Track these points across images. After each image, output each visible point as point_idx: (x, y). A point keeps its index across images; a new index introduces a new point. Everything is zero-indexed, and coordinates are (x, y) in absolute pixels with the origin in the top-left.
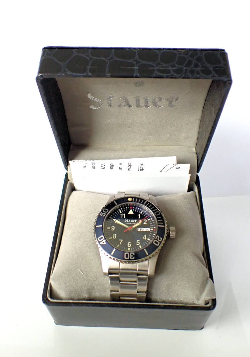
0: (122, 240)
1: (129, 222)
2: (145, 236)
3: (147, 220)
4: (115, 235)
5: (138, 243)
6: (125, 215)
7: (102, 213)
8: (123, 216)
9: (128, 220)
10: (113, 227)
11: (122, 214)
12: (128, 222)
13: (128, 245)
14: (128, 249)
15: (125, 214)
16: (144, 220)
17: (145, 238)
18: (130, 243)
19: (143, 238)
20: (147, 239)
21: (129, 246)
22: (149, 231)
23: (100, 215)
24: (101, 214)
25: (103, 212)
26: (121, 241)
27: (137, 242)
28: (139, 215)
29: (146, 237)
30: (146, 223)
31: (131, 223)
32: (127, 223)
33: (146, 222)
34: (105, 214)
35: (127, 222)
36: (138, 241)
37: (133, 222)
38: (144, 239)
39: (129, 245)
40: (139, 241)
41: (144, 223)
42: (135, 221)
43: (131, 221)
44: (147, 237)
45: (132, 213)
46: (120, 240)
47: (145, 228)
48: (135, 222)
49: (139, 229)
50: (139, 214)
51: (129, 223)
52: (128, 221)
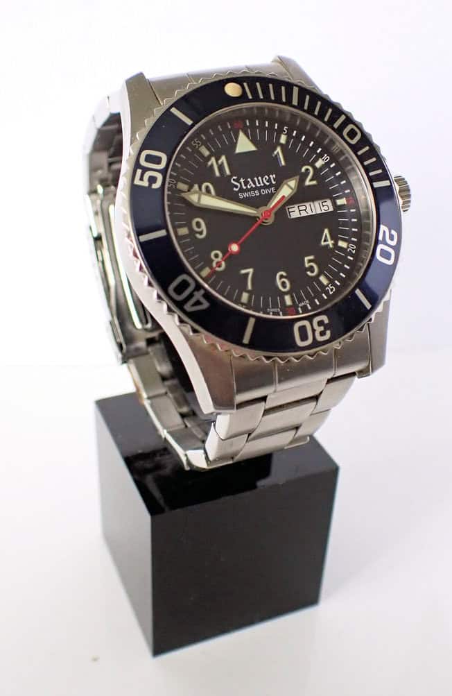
0: (251, 271)
1: (252, 189)
2: (326, 231)
3: (312, 165)
4: (216, 256)
5: (311, 269)
6: (227, 158)
7: (139, 172)
8: (221, 168)
9: (242, 180)
10: (198, 225)
11: (213, 159)
12: (247, 190)
13: (279, 283)
14: (283, 301)
15: (223, 158)
16: (303, 170)
17: (330, 243)
18: (284, 274)
19: (323, 243)
20: (335, 244)
21: (283, 290)
22: (331, 209)
23: (137, 182)
24: (141, 179)
25: (145, 170)
26: (247, 274)
27: (307, 265)
28: (279, 149)
29: (332, 239)
30: (311, 180)
31: (259, 189)
32: (246, 195)
33: (310, 177)
34: (160, 177)
35: (241, 190)
36: (310, 261)
37: (265, 187)
38: (328, 245)
39: (284, 284)
40: (312, 257)
41: (308, 183)
42: (269, 181)
43: (254, 183)
44: (335, 238)
45: (251, 147)
46: (243, 272)
47: (313, 201)
48: (271, 185)
49: (296, 212)
50: (275, 149)
51: (252, 194)
52: (246, 183)
